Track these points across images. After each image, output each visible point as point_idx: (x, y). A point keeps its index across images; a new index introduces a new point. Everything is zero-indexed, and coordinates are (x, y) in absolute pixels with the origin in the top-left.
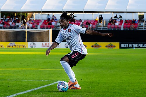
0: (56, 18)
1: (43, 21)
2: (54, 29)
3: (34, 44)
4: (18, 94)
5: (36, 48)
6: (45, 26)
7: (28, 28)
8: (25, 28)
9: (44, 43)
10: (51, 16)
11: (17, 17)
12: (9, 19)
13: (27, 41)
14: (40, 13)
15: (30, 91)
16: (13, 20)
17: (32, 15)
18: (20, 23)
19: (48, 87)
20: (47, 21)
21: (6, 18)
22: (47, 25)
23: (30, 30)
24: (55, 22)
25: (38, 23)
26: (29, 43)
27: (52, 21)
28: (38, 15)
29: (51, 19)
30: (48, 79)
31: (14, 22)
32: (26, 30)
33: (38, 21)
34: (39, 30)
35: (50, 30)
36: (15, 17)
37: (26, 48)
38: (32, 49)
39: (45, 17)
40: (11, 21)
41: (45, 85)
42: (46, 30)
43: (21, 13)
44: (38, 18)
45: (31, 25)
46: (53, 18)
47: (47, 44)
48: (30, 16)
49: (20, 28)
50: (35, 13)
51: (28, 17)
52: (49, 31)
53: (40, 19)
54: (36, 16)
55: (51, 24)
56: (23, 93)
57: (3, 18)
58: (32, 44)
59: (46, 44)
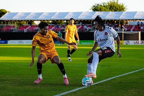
0: (143, 24)
1: (134, 26)
2: (142, 32)
3: (128, 42)
4: (118, 76)
5: (130, 44)
6: (136, 29)
7: (124, 31)
8: (122, 31)
9: (135, 41)
10: (140, 23)
11: (116, 23)
12: (111, 24)
13: (124, 40)
14: (133, 21)
15: (126, 74)
16: (114, 25)
17: (127, 22)
18: (119, 28)
19: (139, 71)
20: (137, 26)
21: (109, 24)
22: (137, 29)
23: (126, 32)
24: (143, 27)
25: (131, 28)
26: (125, 41)
27: (141, 26)
28: (131, 22)
29: (140, 25)
30: (139, 66)
31: (114, 27)
32: (123, 32)
33: (131, 26)
34: (132, 32)
35: (140, 32)
36: (115, 23)
37: (123, 44)
38: (127, 45)
39: (136, 23)
40: (113, 26)
41: (137, 70)
42: (136, 32)
43: (119, 21)
44: (131, 24)
45: (126, 29)
46: (141, 24)
47: (138, 42)
48: (126, 23)
49: (119, 31)
50: (129, 21)
51: (124, 23)
52: (138, 33)
53: (133, 25)
54: (130, 23)
55: (140, 28)
56: (122, 75)
57: (107, 24)
58: (127, 42)
59: (136, 42)
